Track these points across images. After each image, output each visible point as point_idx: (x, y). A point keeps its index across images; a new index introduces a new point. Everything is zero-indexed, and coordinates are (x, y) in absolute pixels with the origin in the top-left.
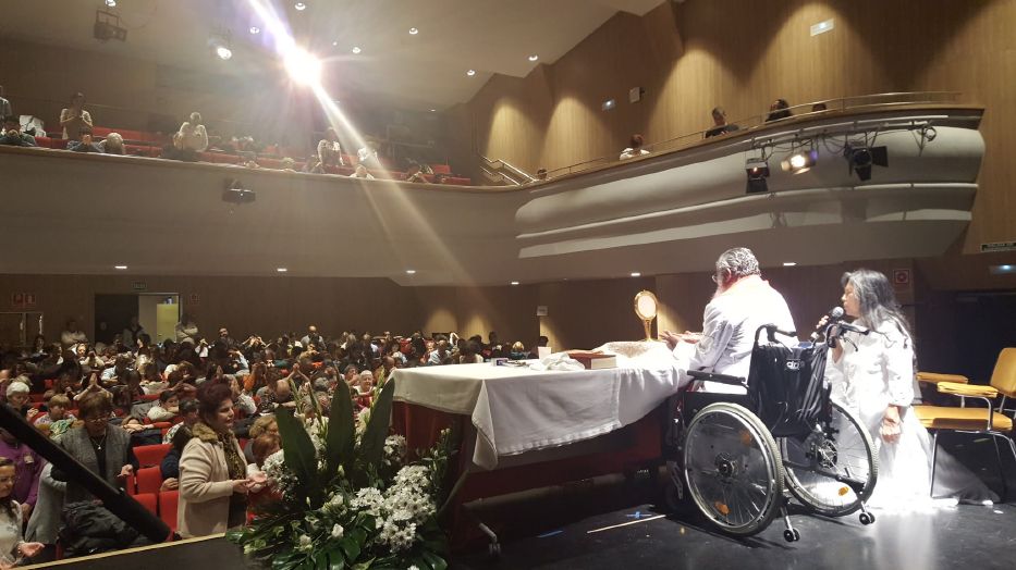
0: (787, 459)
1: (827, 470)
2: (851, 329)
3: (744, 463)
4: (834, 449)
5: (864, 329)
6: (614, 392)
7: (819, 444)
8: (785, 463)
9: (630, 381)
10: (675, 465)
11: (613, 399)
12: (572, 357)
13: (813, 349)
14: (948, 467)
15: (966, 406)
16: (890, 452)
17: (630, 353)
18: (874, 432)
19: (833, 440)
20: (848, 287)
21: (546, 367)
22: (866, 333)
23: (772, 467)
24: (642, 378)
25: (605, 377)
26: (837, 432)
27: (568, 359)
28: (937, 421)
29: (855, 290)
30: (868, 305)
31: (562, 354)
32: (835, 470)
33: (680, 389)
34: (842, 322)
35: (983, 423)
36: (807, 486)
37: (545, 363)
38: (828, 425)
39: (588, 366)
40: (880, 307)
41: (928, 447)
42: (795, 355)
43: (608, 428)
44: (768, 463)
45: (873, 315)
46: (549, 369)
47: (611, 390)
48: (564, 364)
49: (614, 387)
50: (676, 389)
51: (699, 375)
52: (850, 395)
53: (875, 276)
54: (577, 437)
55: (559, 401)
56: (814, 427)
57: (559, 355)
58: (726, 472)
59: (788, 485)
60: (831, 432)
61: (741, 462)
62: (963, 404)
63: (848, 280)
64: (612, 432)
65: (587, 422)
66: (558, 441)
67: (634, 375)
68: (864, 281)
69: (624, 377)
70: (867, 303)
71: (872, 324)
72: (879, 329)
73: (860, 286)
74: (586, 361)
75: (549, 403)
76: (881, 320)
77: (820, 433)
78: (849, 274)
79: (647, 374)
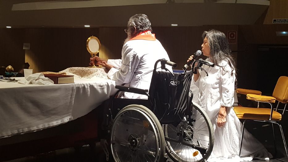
0: (167, 136)
1: (187, 142)
2: (205, 63)
3: (144, 139)
4: (192, 131)
5: (211, 63)
6: (71, 98)
7: (185, 128)
8: (166, 139)
9: (81, 91)
10: (105, 141)
11: (71, 102)
12: (46, 76)
13: (184, 75)
14: (248, 140)
15: (260, 107)
16: (220, 132)
17: (82, 74)
18: (213, 121)
19: (192, 125)
20: (205, 39)
21: (29, 82)
22: (213, 66)
23: (159, 141)
24: (89, 90)
25: (66, 89)
26: (195, 121)
27: (43, 77)
28: (245, 115)
29: (208, 42)
30: (215, 51)
31: (40, 74)
32: (192, 142)
33: (111, 96)
34: (201, 59)
35: (268, 116)
36: (177, 151)
37: (28, 80)
38: (190, 117)
39: (56, 82)
40: (221, 52)
41: (239, 129)
42: (175, 78)
43: (66, 120)
44: (157, 139)
45: (217, 56)
46: (31, 83)
47: (70, 97)
48: (40, 80)
49: (72, 95)
50: (109, 96)
51: (122, 88)
52: (202, 100)
53: (219, 34)
54: (47, 126)
55: (36, 104)
56: (183, 118)
57: (38, 75)
58: (134, 145)
59: (167, 151)
60: (191, 121)
61: (142, 138)
62: (258, 106)
63: (205, 35)
64: (68, 122)
65: (52, 117)
66: (35, 128)
67: (84, 87)
68: (214, 37)
69: (78, 88)
70: (214, 49)
71: (216, 61)
72: (220, 64)
73: (212, 39)
74: (55, 79)
75: (30, 105)
76: (221, 60)
77: (185, 121)
78: (207, 32)
79: (92, 87)
